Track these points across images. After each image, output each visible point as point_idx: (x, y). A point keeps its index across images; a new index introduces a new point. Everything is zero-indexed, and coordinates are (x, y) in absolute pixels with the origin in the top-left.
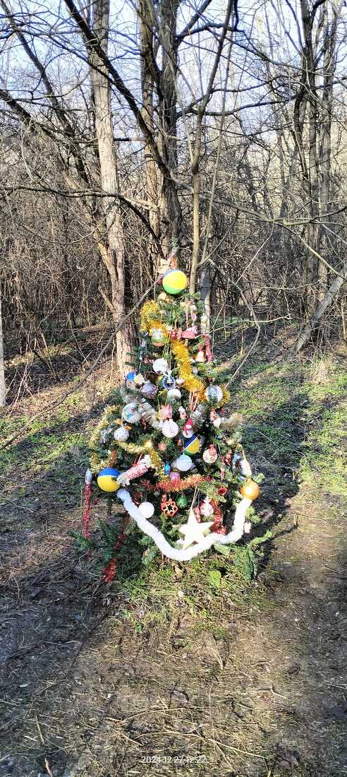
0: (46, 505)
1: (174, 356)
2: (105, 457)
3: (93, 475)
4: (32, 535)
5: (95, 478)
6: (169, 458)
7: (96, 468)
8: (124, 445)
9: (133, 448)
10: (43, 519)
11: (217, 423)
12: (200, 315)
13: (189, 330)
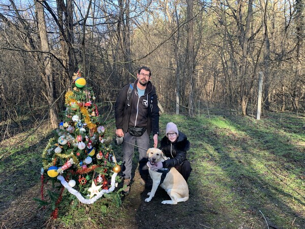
0: (20, 187)
1: (81, 114)
2: (50, 161)
3: (45, 170)
4: (13, 202)
5: (46, 171)
6: (81, 159)
7: (46, 167)
8: (60, 155)
9: (64, 156)
10: (19, 194)
11: (102, 141)
12: (92, 96)
13: (88, 102)
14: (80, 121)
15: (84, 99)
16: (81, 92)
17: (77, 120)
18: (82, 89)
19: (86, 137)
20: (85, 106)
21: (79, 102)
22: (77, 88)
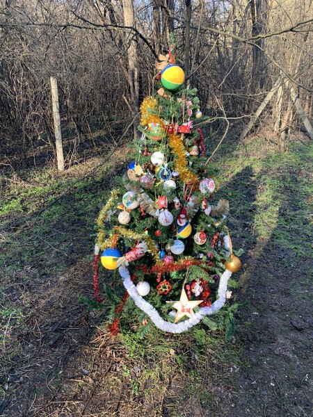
1: (171, 149)
3: (100, 249)
6: (164, 244)
9: (131, 235)
11: (207, 212)
12: (194, 111)
13: (185, 124)
14: (166, 165)
15: (178, 116)
16: (172, 99)
17: (160, 162)
18: (174, 92)
19: (177, 201)
20: (179, 133)
21: (167, 123)
22: (166, 90)
